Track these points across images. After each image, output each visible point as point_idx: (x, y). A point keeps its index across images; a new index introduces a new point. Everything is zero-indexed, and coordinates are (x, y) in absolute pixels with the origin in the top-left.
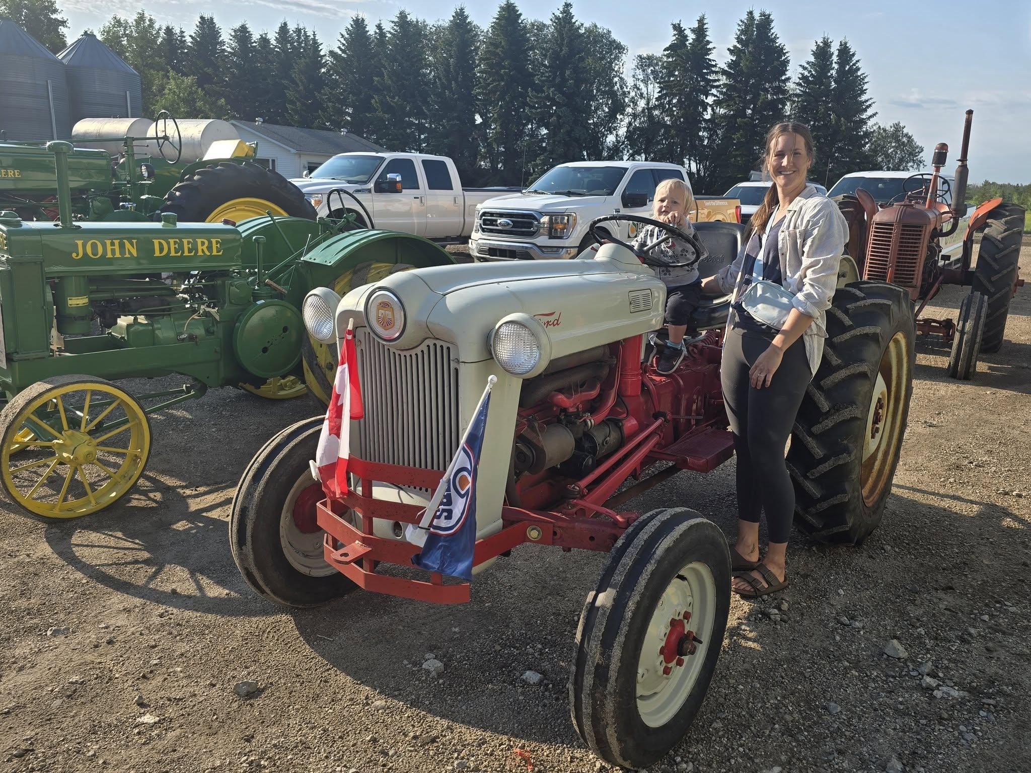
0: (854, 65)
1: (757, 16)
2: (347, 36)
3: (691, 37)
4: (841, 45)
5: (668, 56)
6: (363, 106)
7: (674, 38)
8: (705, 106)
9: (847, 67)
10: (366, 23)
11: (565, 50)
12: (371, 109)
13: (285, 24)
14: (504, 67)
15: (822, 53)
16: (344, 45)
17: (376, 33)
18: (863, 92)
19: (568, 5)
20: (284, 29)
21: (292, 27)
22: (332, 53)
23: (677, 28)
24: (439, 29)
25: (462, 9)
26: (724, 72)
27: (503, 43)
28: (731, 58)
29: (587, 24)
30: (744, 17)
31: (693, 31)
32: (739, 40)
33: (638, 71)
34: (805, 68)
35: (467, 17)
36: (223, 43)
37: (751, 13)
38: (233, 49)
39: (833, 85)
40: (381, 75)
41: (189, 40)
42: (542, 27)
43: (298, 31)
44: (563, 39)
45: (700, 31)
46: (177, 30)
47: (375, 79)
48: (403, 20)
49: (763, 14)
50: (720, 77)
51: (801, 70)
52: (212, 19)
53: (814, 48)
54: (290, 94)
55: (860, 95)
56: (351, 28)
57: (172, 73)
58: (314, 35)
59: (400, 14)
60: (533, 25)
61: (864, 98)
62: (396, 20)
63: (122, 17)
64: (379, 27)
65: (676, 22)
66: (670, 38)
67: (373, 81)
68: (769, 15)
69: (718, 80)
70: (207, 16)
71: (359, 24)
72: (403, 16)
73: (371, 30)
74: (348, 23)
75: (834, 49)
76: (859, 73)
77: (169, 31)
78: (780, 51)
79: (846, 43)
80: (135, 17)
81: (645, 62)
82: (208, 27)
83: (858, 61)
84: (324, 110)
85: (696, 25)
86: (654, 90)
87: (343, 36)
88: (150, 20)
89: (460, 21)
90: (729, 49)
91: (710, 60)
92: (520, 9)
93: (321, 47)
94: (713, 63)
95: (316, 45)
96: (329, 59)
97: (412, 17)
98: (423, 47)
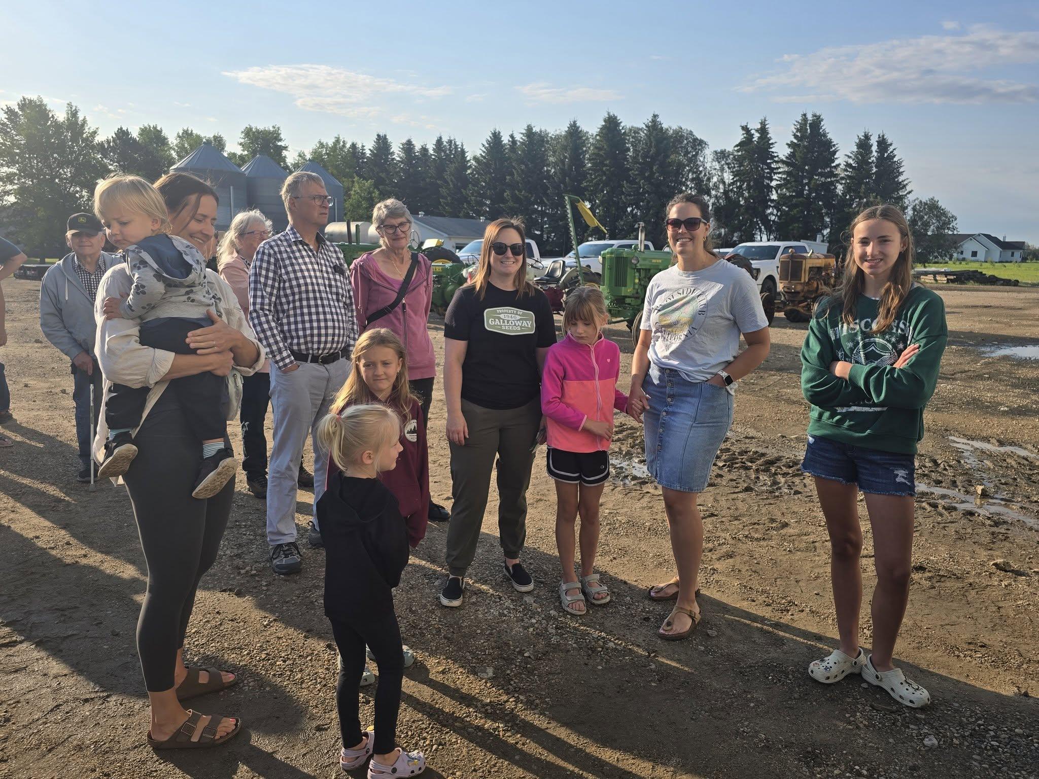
0: (892, 152)
1: (810, 117)
2: (487, 146)
3: (757, 136)
4: (879, 137)
5: (738, 151)
6: (498, 198)
7: (743, 137)
8: (770, 188)
9: (886, 155)
10: (501, 134)
11: (653, 151)
12: (504, 201)
13: (441, 138)
14: (606, 165)
15: (864, 145)
16: (484, 152)
17: (509, 141)
18: (901, 174)
19: (655, 116)
20: (439, 141)
21: (445, 139)
22: (475, 158)
23: (745, 129)
24: (558, 138)
25: (575, 122)
26: (782, 162)
27: (605, 147)
28: (788, 151)
29: (675, 127)
30: (799, 119)
31: (757, 131)
32: (796, 136)
33: (714, 163)
34: (849, 157)
35: (579, 127)
36: (393, 153)
37: (805, 115)
38: (401, 158)
39: (874, 170)
40: (512, 174)
41: (368, 153)
42: (637, 131)
43: (450, 142)
44: (651, 142)
45: (763, 130)
46: (359, 146)
47: (508, 177)
48: (530, 133)
49: (814, 116)
50: (780, 165)
51: (846, 159)
52: (385, 136)
53: (857, 141)
54: (443, 191)
55: (897, 177)
56: (490, 139)
57: (356, 179)
58: (462, 145)
59: (528, 127)
60: (630, 130)
61: (901, 178)
62: (524, 132)
63: (324, 141)
64: (512, 136)
65: (744, 124)
66: (740, 137)
67: (506, 179)
68: (820, 116)
69: (780, 168)
70: (382, 134)
71: (496, 136)
72: (529, 129)
73: (506, 139)
74: (488, 136)
75: (874, 141)
76: (895, 159)
77: (354, 146)
78: (829, 144)
79: (883, 136)
80: (334, 140)
81: (721, 155)
82: (382, 143)
83: (895, 149)
84: (469, 203)
85: (759, 126)
86: (728, 177)
87: (484, 145)
88: (344, 142)
89: (574, 132)
90: (787, 144)
91: (773, 152)
92: (620, 118)
93: (467, 154)
94: (775, 155)
95: (463, 152)
96: (473, 162)
97: (536, 129)
98: (546, 150)
